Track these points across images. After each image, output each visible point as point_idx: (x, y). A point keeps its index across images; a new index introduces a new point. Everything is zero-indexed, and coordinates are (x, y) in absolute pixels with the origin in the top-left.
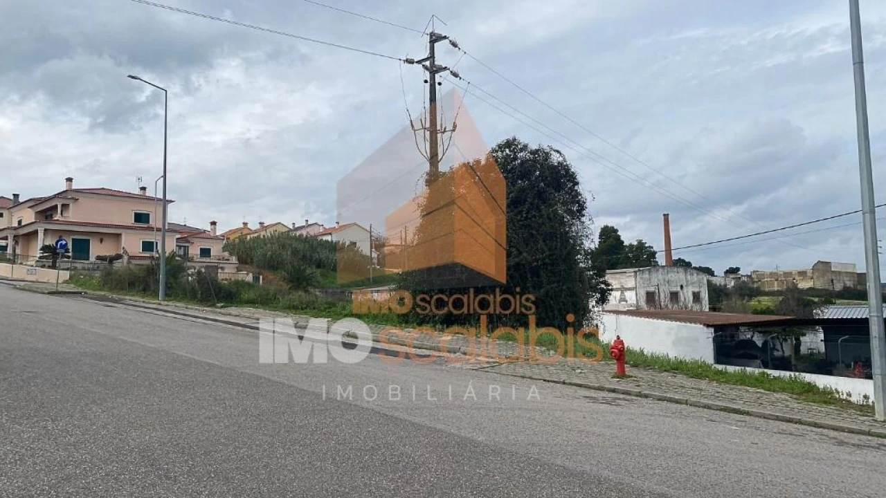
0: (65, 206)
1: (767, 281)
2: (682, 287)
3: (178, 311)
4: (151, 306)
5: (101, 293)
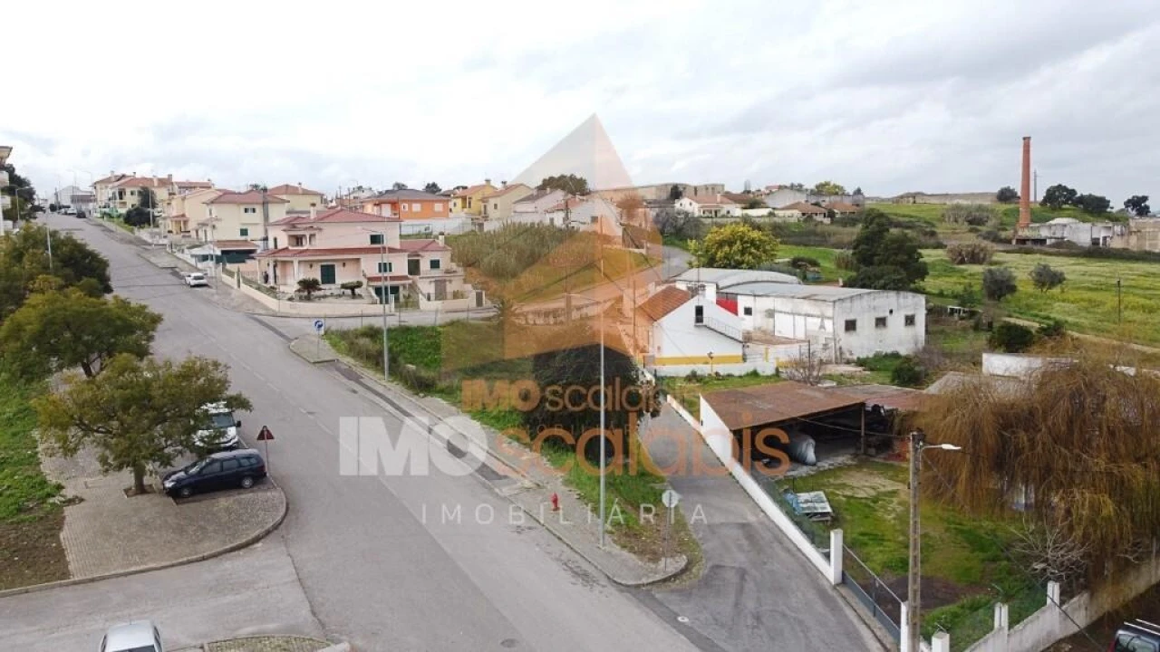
0: (312, 236)
1: (1149, 232)
2: (891, 312)
3: (395, 401)
4: (380, 389)
5: (348, 361)
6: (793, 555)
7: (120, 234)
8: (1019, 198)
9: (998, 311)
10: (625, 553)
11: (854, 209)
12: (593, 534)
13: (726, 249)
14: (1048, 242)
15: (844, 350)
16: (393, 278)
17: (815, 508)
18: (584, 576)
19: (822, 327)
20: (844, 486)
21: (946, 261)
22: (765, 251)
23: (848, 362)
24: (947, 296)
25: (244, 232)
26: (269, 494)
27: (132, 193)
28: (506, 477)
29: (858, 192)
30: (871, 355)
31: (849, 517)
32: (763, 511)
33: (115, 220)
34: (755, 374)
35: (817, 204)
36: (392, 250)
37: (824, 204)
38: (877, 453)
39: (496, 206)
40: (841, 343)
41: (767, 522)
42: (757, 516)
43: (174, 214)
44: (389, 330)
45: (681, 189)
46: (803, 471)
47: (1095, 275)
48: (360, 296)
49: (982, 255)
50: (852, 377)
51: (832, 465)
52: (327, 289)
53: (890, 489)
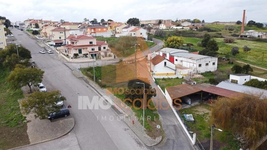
0: (76, 42)
2: (209, 62)
3: (97, 90)
4: (93, 86)
5: (86, 77)
6: (185, 136)
7: (31, 36)
8: (242, 23)
9: (234, 59)
10: (148, 137)
11: (202, 27)
12: (141, 131)
13: (172, 43)
14: (248, 37)
15: (198, 71)
16: (95, 52)
17: (190, 119)
18: (139, 144)
19: (193, 65)
20: (197, 111)
21: (223, 42)
22: (181, 43)
23: (199, 74)
24: (223, 54)
25: (60, 38)
26: (71, 119)
27: (33, 25)
28: (122, 113)
29: (203, 21)
30: (204, 72)
31: (197, 121)
32: (179, 121)
33: (30, 31)
34: (178, 78)
35: (193, 26)
36: (95, 45)
37: (195, 26)
38: (205, 101)
39: (118, 29)
40: (198, 70)
41: (179, 124)
42: (177, 123)
43: (44, 32)
44: (95, 68)
45: (161, 21)
46: (188, 107)
47: (258, 47)
48: (88, 57)
49: (232, 41)
50: (200, 78)
51: (194, 105)
52: (80, 55)
53: (207, 112)
